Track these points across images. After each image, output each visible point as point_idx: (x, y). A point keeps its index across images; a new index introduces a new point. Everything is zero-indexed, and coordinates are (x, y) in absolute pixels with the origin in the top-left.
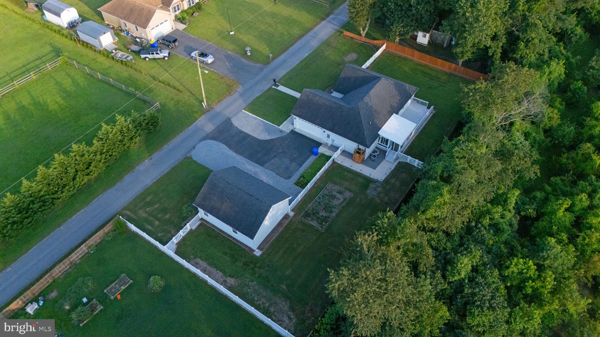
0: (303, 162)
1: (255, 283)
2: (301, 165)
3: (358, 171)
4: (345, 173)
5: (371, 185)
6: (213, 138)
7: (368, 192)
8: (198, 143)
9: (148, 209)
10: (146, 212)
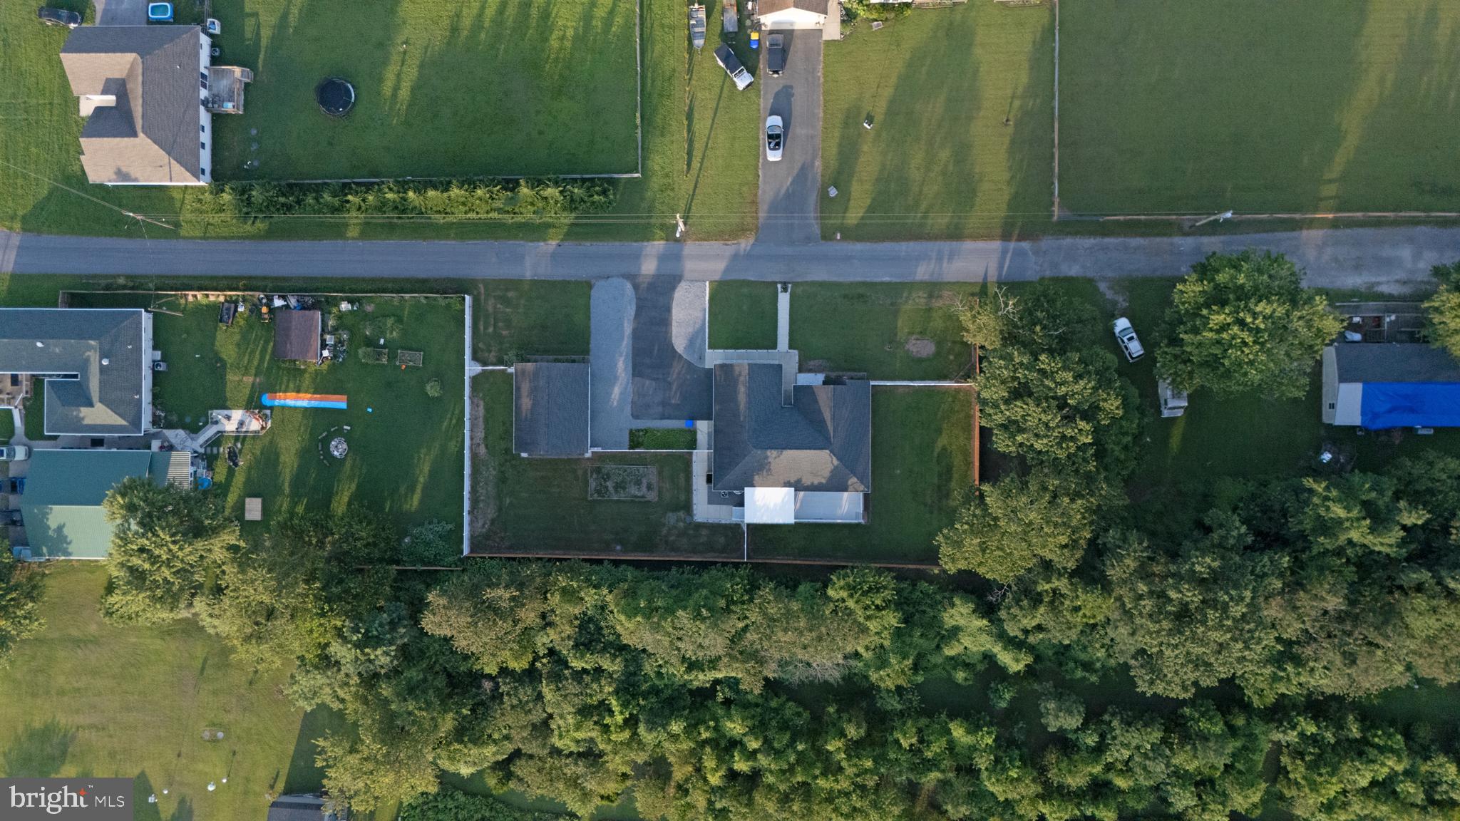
0: (669, 418)
1: (494, 473)
2: (663, 417)
3: (694, 487)
4: (682, 475)
5: (682, 514)
6: (636, 287)
7: (670, 514)
8: (618, 276)
9: (499, 306)
10: (495, 308)
